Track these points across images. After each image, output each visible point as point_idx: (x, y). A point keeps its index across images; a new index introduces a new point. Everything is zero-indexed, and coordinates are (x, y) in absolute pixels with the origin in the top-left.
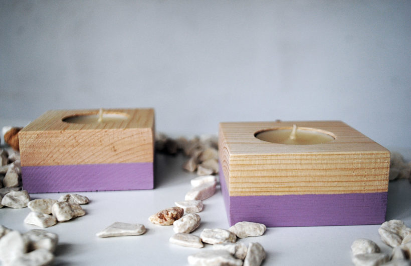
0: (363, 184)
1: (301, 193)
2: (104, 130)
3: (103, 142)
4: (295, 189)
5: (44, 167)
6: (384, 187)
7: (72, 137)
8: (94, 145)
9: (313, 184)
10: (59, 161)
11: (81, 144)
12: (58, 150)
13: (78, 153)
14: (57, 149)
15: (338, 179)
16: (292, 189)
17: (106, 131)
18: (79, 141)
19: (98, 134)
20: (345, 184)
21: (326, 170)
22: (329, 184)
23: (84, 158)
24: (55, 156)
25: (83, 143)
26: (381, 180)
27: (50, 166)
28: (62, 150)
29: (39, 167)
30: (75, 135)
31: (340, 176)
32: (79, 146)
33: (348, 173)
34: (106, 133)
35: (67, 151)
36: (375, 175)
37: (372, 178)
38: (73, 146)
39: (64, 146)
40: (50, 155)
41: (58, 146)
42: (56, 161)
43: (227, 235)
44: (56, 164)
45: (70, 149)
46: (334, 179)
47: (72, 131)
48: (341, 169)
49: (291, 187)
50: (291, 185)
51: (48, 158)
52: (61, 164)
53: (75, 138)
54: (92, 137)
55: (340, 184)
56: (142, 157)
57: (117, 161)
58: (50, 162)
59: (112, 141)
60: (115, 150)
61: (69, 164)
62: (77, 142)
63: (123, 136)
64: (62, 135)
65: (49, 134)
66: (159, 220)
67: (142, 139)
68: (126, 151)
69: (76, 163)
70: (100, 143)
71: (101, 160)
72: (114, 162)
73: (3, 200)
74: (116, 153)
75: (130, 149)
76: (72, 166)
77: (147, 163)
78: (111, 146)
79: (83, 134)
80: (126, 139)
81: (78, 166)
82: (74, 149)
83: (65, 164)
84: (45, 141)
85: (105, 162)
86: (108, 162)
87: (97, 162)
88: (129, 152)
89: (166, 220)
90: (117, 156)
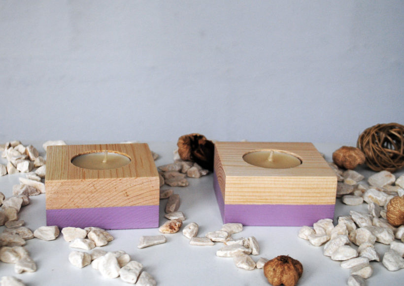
0: (317, 198)
1: (274, 204)
2: (119, 179)
3: (117, 189)
4: (270, 201)
5: (65, 210)
6: (333, 201)
7: (91, 185)
8: (109, 191)
9: (283, 198)
10: (79, 205)
11: (99, 191)
12: (79, 196)
13: (95, 198)
14: (77, 195)
15: (300, 195)
16: (267, 201)
17: (120, 180)
18: (97, 188)
19: (114, 182)
20: (304, 198)
21: (292, 188)
22: (294, 198)
23: (101, 201)
24: (76, 201)
26: (330, 196)
27: (71, 209)
28: (82, 195)
29: (62, 210)
30: (94, 183)
31: (301, 193)
32: (97, 192)
33: (307, 191)
34: (120, 181)
35: (86, 196)
36: (326, 193)
37: (324, 195)
38: (91, 192)
39: (84, 192)
40: (72, 200)
41: (78, 192)
42: (76, 205)
43: (226, 234)
44: (76, 208)
45: (89, 194)
46: (297, 195)
47: (91, 179)
48: (303, 188)
49: (267, 199)
50: (267, 198)
51: (69, 203)
52: (80, 207)
53: (94, 185)
54: (109, 184)
55: (302, 198)
56: (151, 201)
57: (129, 205)
58: (71, 206)
59: (125, 188)
60: (128, 196)
61: (88, 207)
62: (95, 189)
63: (135, 184)
64: (82, 183)
65: (71, 182)
66: (170, 230)
67: (151, 185)
68: (137, 196)
69: (93, 207)
70: (114, 190)
71: (115, 204)
72: (126, 205)
73: (35, 232)
74: (128, 197)
75: (140, 195)
76: (89, 209)
77: (154, 206)
78: (124, 192)
79: (101, 182)
80: (137, 186)
81: (95, 209)
82: (93, 195)
83: (84, 207)
84: (67, 189)
85: (118, 206)
86: (120, 205)
87: (111, 206)
88: (139, 197)
89: (175, 229)
90: (128, 201)
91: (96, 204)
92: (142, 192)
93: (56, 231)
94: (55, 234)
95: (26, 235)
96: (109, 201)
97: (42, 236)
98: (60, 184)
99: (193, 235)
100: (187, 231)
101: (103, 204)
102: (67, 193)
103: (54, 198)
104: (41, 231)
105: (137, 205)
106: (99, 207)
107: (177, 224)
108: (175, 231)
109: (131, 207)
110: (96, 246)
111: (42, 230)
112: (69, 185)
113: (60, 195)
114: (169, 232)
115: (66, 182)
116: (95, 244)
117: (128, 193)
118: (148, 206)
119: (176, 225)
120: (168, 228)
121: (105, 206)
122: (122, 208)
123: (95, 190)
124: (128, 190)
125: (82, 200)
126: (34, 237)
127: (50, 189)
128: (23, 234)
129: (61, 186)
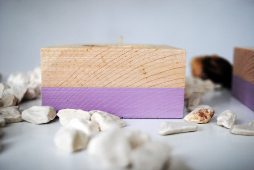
2: (134, 50)
3: (132, 63)
5: (66, 89)
7: (99, 57)
8: (122, 66)
10: (83, 83)
11: (109, 65)
12: (83, 71)
13: (104, 74)
14: (82, 69)
17: (136, 51)
18: (107, 61)
19: (127, 53)
24: (79, 76)
25: (111, 64)
27: (73, 88)
28: (87, 70)
29: (61, 88)
30: (102, 54)
34: (136, 53)
35: (93, 71)
38: (99, 66)
39: (90, 66)
40: (74, 76)
41: (83, 66)
42: (80, 82)
44: (80, 86)
45: (96, 69)
51: (71, 79)
52: (85, 86)
53: (102, 57)
54: (121, 58)
56: (174, 82)
57: (146, 86)
58: (73, 84)
59: (142, 63)
60: (145, 73)
61: (94, 86)
62: (104, 62)
63: (155, 58)
64: (88, 53)
65: (74, 51)
66: (200, 118)
67: (175, 61)
68: (157, 74)
69: (101, 86)
70: (129, 65)
71: (129, 84)
72: (143, 86)
73: (23, 113)
74: (146, 76)
75: (161, 73)
76: (97, 89)
77: (178, 89)
78: (141, 68)
79: (111, 54)
80: (157, 61)
81: (103, 88)
82: (101, 70)
83: (90, 86)
84: (69, 60)
85: (132, 86)
86: (136, 86)
87: (124, 86)
88: (160, 76)
89: (206, 117)
90: (146, 80)
91: (106, 83)
92: (164, 69)
93: (50, 112)
94: (49, 116)
95: (11, 115)
96: (121, 79)
97: (31, 117)
98: (60, 53)
99: (232, 124)
100: (224, 119)
101: (114, 83)
102: (68, 66)
103: (52, 72)
104: (31, 113)
105: (157, 87)
106: (109, 86)
107: (209, 111)
108: (206, 120)
109: (149, 89)
110: (100, 130)
111: (32, 111)
112: (71, 55)
113: (59, 69)
114: (198, 121)
115: (67, 51)
116: (99, 128)
117: (146, 70)
118: (170, 88)
119: (207, 112)
120: (197, 116)
121: (115, 86)
122: (137, 89)
123: (104, 64)
124: (145, 66)
125: (87, 76)
126: (23, 121)
127: (47, 60)
128: (6, 114)
129: (60, 56)
